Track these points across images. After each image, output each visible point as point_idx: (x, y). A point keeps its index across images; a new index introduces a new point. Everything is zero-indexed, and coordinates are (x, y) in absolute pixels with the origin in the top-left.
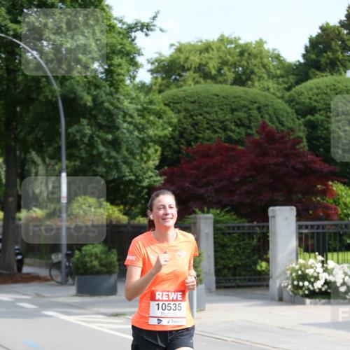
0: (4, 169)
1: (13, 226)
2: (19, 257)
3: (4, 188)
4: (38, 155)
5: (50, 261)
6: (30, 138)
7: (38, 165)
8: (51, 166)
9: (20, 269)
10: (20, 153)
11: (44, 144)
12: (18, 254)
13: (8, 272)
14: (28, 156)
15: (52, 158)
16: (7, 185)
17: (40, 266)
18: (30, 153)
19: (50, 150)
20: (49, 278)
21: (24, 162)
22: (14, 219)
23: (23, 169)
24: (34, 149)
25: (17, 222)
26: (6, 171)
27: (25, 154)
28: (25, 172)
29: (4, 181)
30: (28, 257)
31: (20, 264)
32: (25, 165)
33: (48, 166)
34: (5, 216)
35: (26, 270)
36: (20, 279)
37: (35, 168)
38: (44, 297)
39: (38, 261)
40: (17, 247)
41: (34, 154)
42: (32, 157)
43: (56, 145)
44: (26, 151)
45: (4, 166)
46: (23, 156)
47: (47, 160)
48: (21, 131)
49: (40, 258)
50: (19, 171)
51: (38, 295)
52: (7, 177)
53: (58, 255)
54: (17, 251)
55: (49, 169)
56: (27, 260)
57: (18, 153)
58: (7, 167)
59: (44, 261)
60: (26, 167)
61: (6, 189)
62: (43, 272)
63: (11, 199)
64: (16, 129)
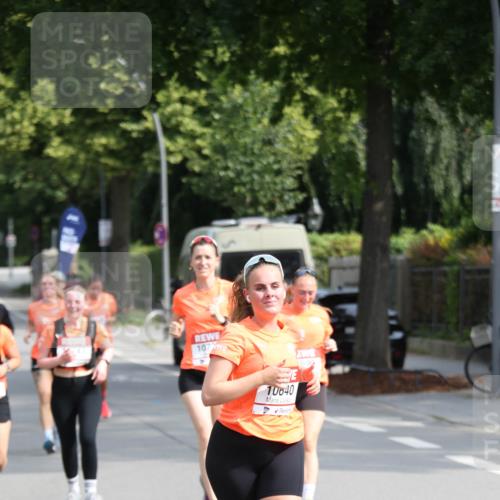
0: (364, 138)
1: (385, 265)
2: (398, 335)
3: (363, 180)
4: (441, 106)
5: (467, 343)
6: (424, 66)
7: (441, 127)
8: (468, 130)
9: (398, 362)
10: (400, 101)
11: (453, 78)
12: (393, 329)
13: (372, 369)
14: (418, 108)
15: (470, 110)
16: (371, 174)
17: (444, 354)
18: (422, 99)
19: (466, 92)
20: (466, 380)
21: (408, 120)
22: (385, 249)
23: (405, 137)
24: (432, 93)
25: (393, 256)
26: (368, 143)
27: (411, 104)
28: (410, 144)
29: (363, 164)
30: (415, 336)
31: (400, 349)
32: (411, 128)
33: (463, 130)
34: (365, 243)
35: (411, 363)
36: (397, 384)
37: (432, 134)
38: (452, 423)
39: (438, 343)
40: (391, 313)
41: (431, 104)
42: (427, 111)
43: (482, 80)
44: (414, 97)
45: (363, 131)
46: (405, 108)
47: (460, 116)
48: (403, 51)
49: (443, 338)
50: (397, 142)
51: (440, 420)
52: (369, 157)
53: (484, 328)
54: (393, 322)
55: (465, 136)
56: (414, 342)
57: (394, 100)
58: (369, 135)
59: (453, 344)
60: (413, 133)
61: (367, 183)
62: (451, 368)
63: (379, 206)
64: (391, 46)
